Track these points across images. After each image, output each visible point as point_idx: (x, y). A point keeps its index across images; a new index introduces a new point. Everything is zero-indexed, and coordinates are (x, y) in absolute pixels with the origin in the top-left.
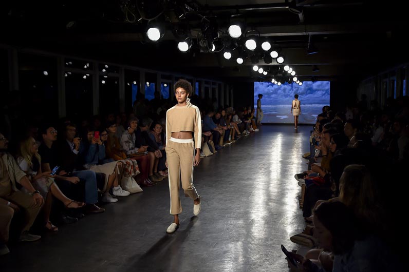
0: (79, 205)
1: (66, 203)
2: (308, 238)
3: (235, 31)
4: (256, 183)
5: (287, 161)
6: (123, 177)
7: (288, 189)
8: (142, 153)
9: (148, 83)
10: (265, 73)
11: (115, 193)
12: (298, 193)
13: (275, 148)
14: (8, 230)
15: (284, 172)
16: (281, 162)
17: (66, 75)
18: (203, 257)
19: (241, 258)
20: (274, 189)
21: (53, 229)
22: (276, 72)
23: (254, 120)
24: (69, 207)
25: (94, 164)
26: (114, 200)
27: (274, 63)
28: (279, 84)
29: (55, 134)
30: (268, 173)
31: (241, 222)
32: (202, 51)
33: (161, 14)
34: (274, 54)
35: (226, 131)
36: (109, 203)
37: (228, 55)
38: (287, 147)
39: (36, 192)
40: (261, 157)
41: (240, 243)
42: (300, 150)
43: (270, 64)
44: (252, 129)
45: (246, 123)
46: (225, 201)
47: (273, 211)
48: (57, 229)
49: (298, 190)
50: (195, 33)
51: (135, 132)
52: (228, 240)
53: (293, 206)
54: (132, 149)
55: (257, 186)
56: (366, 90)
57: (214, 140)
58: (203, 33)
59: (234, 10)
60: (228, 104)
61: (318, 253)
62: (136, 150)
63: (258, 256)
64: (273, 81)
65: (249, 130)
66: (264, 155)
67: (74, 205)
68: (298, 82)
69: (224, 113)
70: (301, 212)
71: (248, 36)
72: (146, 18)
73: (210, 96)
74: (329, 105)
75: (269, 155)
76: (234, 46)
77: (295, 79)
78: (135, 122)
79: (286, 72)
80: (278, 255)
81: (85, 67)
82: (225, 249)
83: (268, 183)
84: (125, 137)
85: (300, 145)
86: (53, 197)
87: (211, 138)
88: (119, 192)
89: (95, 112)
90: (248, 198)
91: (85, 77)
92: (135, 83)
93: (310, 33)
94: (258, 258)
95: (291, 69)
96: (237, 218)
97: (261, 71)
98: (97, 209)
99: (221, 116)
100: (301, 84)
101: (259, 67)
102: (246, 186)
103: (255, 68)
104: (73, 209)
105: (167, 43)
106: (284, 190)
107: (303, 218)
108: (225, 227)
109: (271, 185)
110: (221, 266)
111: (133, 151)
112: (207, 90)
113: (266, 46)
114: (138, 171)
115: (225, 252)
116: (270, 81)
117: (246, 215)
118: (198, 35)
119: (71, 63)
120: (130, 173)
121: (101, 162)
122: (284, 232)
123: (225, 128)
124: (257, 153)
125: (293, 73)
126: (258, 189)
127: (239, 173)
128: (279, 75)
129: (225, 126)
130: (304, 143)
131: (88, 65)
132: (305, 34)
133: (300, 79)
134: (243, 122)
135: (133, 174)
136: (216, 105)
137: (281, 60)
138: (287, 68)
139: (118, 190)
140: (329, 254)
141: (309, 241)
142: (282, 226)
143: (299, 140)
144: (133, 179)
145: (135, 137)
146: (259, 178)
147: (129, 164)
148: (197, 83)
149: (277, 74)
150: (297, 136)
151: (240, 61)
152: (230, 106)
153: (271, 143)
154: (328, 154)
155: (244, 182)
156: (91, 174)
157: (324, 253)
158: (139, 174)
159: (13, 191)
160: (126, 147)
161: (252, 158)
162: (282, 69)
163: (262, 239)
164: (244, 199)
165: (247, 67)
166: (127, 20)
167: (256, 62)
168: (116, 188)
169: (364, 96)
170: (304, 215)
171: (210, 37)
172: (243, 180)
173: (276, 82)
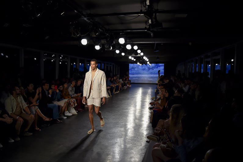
0: (50, 119)
1: (44, 118)
2: (155, 137)
3: (122, 41)
4: (129, 111)
5: (145, 100)
6: (69, 107)
7: (145, 114)
8: (78, 96)
9: (80, 64)
10: (135, 60)
11: (66, 114)
12: (149, 116)
13: (139, 95)
14: (19, 130)
15: (143, 106)
16: (141, 101)
17: (44, 60)
18: (106, 145)
19: (123, 146)
20: (138, 114)
21: (39, 130)
22: (140, 59)
23: (129, 81)
24: (45, 120)
25: (56, 101)
26: (65, 118)
27: (139, 55)
28: (141, 65)
29: (33, 87)
30: (135, 106)
31: (122, 129)
32: (106, 50)
33: (88, 33)
34: (139, 51)
35: (116, 87)
36: (62, 119)
37: (118, 52)
38: (144, 94)
39: (31, 114)
40: (133, 99)
41: (123, 139)
42: (150, 95)
43: (137, 56)
44: (128, 85)
45: (125, 83)
46: (116, 119)
47: (138, 124)
48: (40, 130)
49: (149, 114)
50: (103, 41)
51: (74, 86)
52: (117, 137)
53: (147, 122)
54: (74, 94)
55: (131, 112)
56: (180, 68)
57: (111, 91)
58: (107, 41)
59: (122, 31)
60: (117, 74)
61: (159, 145)
62: (76, 95)
63: (131, 145)
64: (138, 63)
65: (126, 86)
66: (133, 98)
67: (47, 119)
68: (150, 64)
69: (115, 78)
70: (151, 125)
71: (127, 43)
72: (81, 35)
73: (109, 70)
74: (163, 75)
75: (135, 98)
76: (121, 48)
77: (148, 63)
78: (74, 82)
79: (144, 60)
80: (140, 144)
81: (53, 56)
82: (116, 141)
83: (135, 111)
84: (70, 89)
85: (150, 93)
86: (38, 115)
87: (109, 90)
88: (67, 114)
89: (57, 77)
90: (126, 118)
91: (52, 61)
92: (75, 64)
93: (156, 42)
94: (131, 146)
95: (147, 58)
96: (121, 127)
97: (133, 59)
98: (58, 121)
99: (114, 79)
100: (151, 65)
101: (132, 57)
102: (125, 112)
103: (130, 57)
104: (47, 121)
105: (90, 46)
106: (143, 114)
107: (152, 128)
108: (116, 131)
109: (137, 112)
110: (114, 149)
111: (74, 95)
112: (107, 67)
113: (136, 48)
114: (76, 104)
115: (116, 143)
116: (137, 63)
117: (125, 126)
118: (104, 42)
119: (46, 54)
120: (72, 106)
121: (59, 100)
122: (143, 133)
123: (115, 85)
124: (131, 97)
125: (148, 60)
126: (131, 114)
127: (122, 106)
128: (141, 61)
129: (115, 84)
130: (152, 92)
131: (54, 55)
132: (153, 42)
133: (151, 63)
134: (124, 82)
135: (74, 106)
136: (111, 74)
137: (142, 54)
138: (145, 58)
139: (67, 113)
140: (165, 145)
141: (155, 138)
142: (142, 131)
143: (150, 91)
144: (74, 108)
145: (74, 89)
146: (132, 109)
147: (72, 102)
148: (103, 64)
149: (140, 60)
150: (149, 89)
151: (123, 54)
152: (118, 74)
153: (137, 92)
154: (164, 98)
155: (124, 110)
156: (55, 106)
157: (162, 145)
158: (77, 106)
159: (21, 112)
160: (70, 93)
161: (128, 99)
162: (143, 58)
163: (133, 137)
164: (125, 118)
165: (126, 57)
166: (73, 36)
167: (130, 55)
168: (66, 112)
169: (179, 71)
170: (153, 126)
171: (110, 44)
172: (124, 109)
173: (139, 64)
